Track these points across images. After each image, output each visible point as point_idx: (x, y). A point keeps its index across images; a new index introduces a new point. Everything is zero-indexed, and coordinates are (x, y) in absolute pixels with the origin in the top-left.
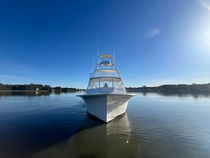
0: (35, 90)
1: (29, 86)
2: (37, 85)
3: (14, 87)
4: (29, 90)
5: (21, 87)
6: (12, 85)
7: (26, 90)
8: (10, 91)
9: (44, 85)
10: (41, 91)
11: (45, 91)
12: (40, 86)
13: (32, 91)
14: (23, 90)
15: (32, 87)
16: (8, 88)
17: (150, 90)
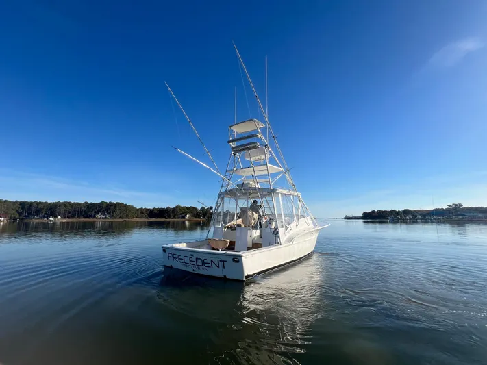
0: (184, 217)
1: (174, 209)
2: (187, 208)
3: (152, 213)
4: (174, 217)
5: (162, 213)
6: (149, 209)
7: (169, 217)
8: (146, 220)
9: (199, 208)
10: (195, 219)
11: (202, 220)
12: (192, 210)
13: (179, 220)
14: (165, 218)
15: (179, 212)
16: (142, 213)
17: (480, 215)
